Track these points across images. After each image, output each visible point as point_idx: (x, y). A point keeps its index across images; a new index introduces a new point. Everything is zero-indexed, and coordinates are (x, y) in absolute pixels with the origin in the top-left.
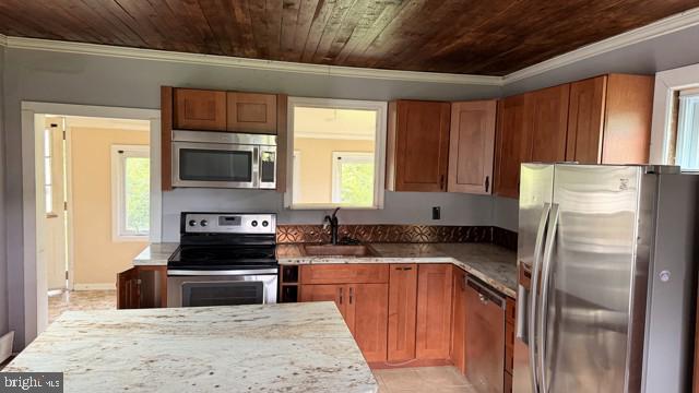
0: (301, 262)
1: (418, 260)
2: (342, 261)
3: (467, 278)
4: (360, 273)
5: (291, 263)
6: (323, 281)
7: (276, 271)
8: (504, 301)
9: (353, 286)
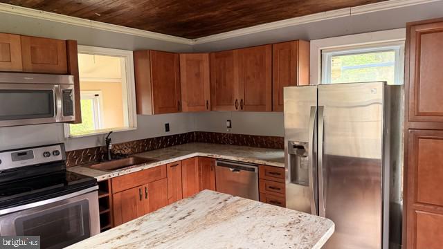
0: (112, 177)
1: (182, 158)
2: (138, 169)
3: (216, 162)
4: (150, 175)
5: (105, 179)
6: (127, 187)
7: (97, 187)
8: (256, 168)
9: (147, 185)
